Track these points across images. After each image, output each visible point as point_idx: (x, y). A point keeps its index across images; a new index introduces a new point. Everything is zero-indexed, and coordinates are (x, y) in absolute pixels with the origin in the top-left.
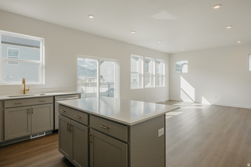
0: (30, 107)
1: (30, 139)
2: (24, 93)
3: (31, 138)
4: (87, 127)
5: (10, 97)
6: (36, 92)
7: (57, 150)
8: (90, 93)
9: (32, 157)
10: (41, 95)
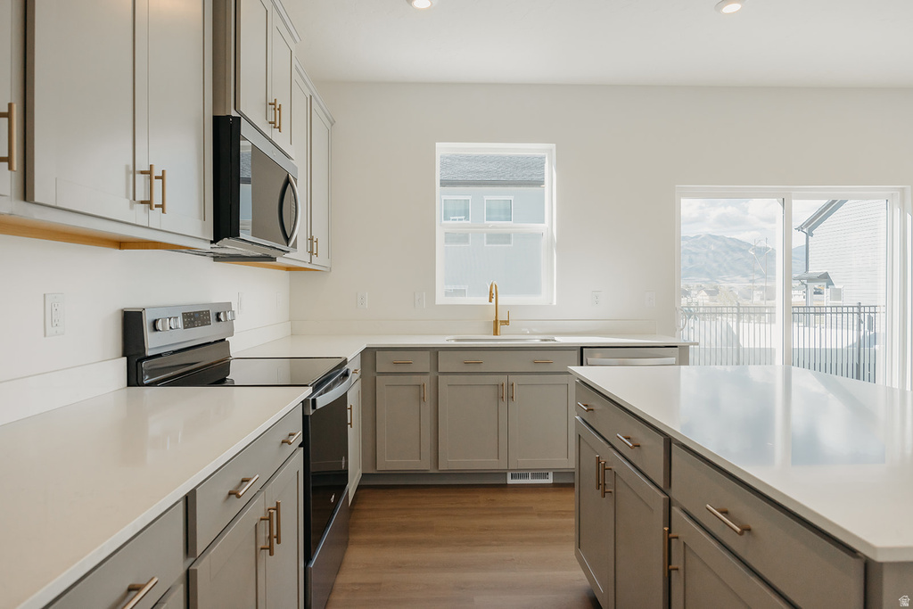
0: (503, 379)
1: (506, 485)
2: (496, 333)
3: (510, 481)
4: (663, 496)
5: (458, 340)
6: (534, 330)
7: (569, 551)
8: (757, 346)
9: (498, 545)
10: (542, 340)
